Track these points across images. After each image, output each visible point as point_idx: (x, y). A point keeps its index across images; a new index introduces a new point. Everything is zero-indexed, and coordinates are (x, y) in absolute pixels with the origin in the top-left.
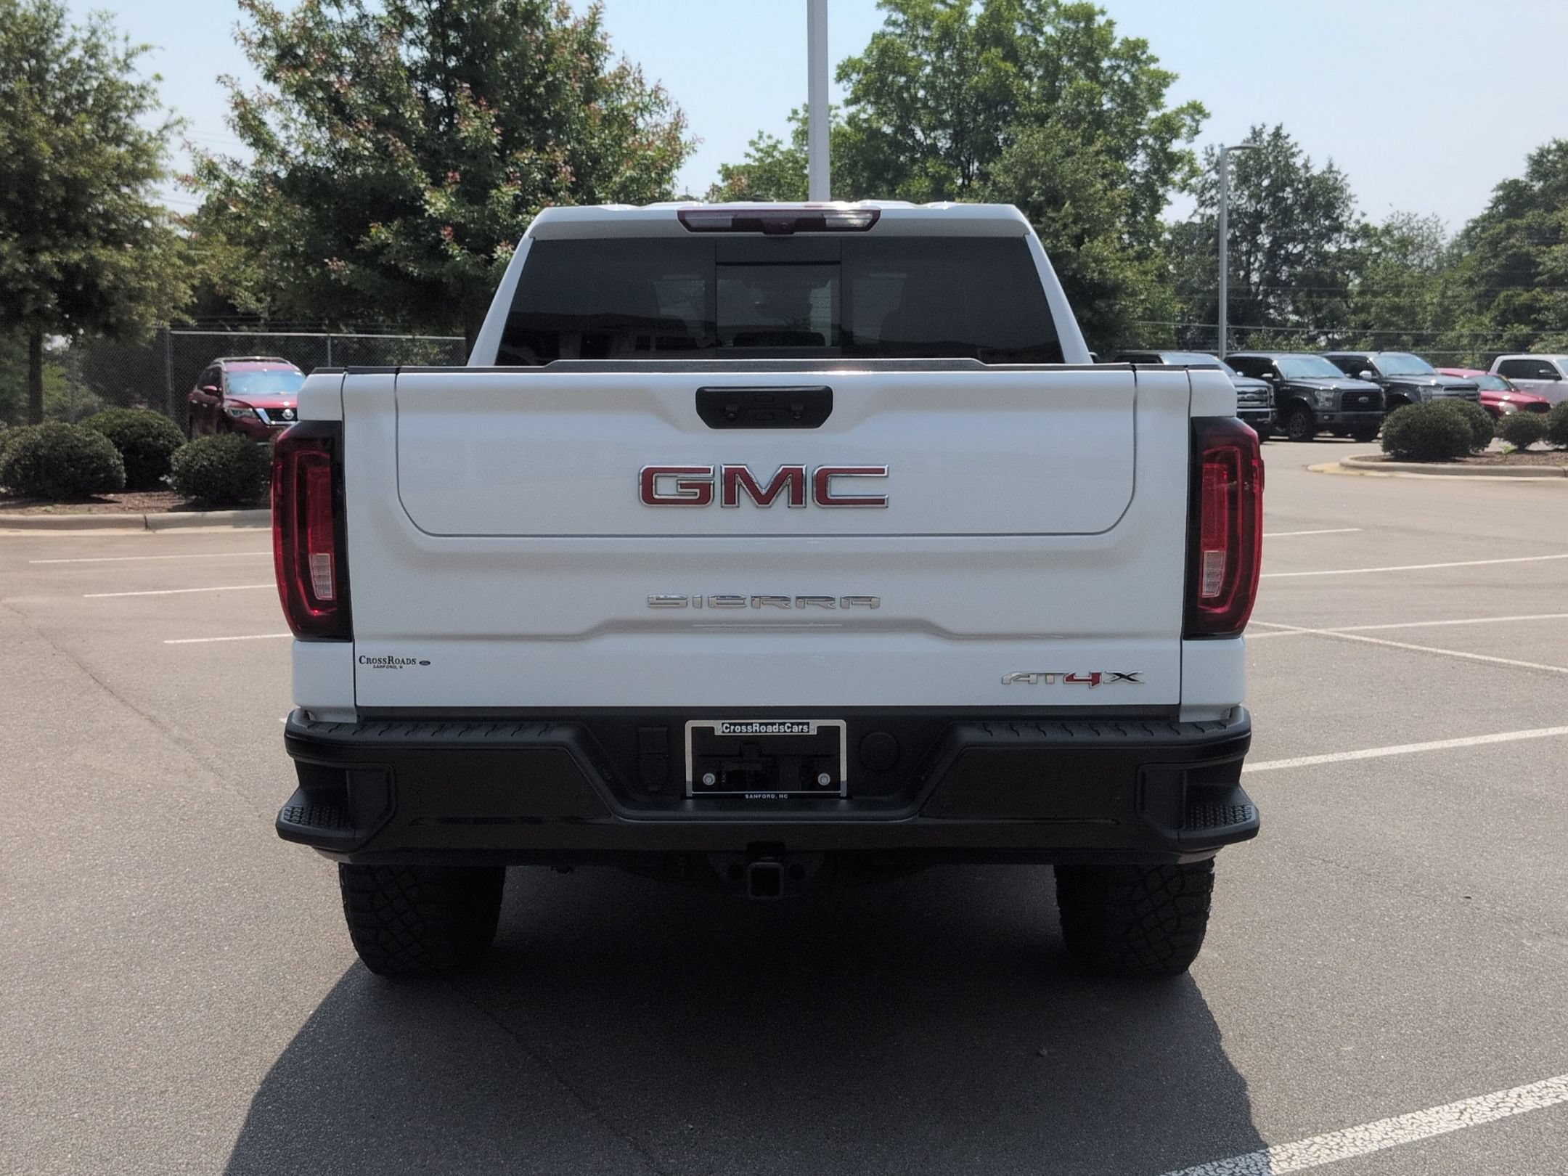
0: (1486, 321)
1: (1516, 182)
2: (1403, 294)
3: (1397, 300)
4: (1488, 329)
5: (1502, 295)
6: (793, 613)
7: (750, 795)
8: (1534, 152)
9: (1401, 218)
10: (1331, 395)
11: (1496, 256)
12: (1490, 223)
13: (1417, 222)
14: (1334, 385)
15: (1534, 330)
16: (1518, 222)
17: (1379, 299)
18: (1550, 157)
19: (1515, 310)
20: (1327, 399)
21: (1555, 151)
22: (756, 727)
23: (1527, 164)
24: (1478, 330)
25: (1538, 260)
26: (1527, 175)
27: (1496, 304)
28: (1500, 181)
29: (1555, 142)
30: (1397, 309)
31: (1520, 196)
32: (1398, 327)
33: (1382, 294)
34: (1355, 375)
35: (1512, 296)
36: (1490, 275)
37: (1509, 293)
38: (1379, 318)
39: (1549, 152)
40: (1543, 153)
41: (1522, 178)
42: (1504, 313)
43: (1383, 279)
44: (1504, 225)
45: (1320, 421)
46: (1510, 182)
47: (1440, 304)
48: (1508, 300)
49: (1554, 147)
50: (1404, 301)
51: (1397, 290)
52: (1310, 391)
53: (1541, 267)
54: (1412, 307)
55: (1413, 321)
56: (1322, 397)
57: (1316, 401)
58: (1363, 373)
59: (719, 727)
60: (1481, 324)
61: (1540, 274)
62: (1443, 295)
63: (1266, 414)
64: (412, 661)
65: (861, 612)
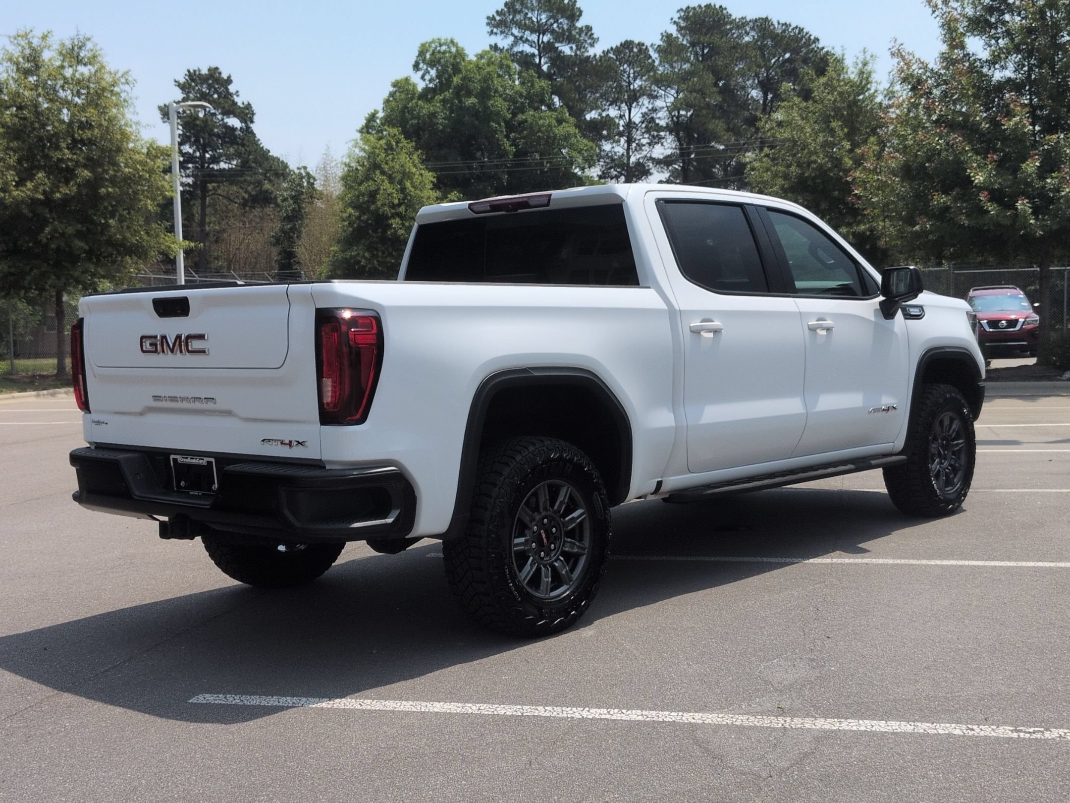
6: (192, 405)
7: (192, 492)
59: (180, 459)
64: (103, 423)
65: (210, 406)
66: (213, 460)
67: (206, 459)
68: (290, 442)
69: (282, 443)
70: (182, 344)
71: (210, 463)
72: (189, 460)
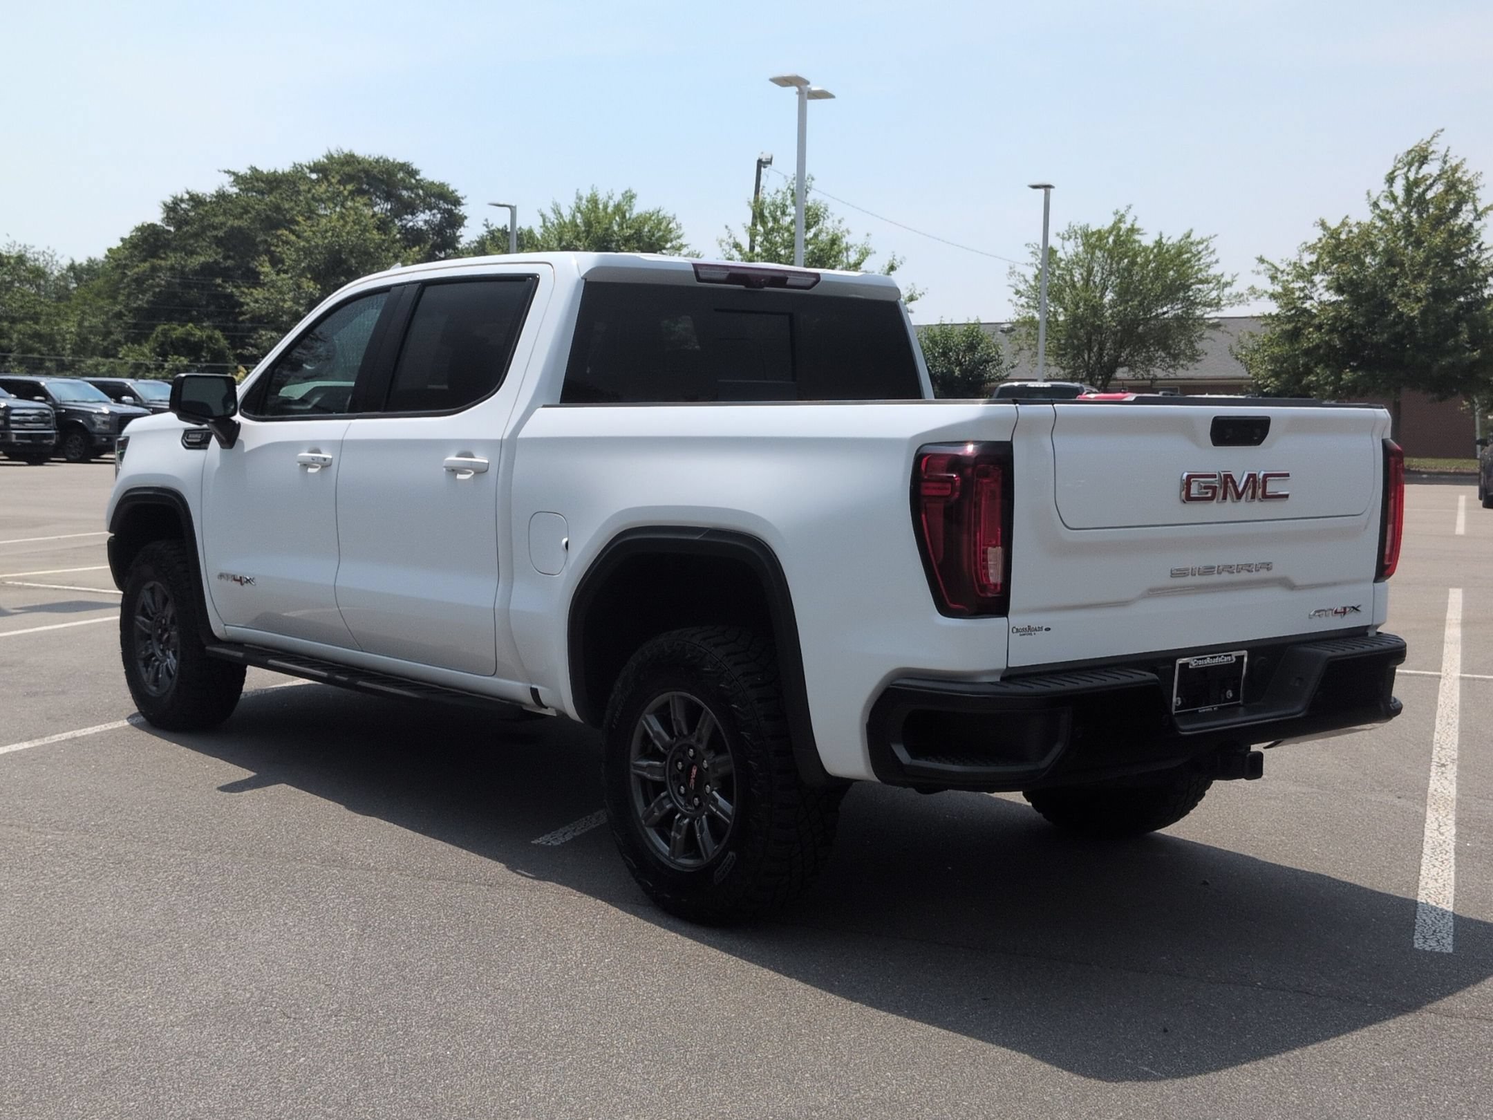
0: (146, 351)
1: (153, 226)
2: (42, 322)
3: (37, 327)
4: (151, 359)
5: (160, 328)
6: (1236, 577)
7: (1202, 710)
8: (169, 200)
9: (17, 249)
10: (107, 419)
11: (144, 292)
12: (132, 261)
13: (34, 253)
14: (105, 410)
15: (191, 361)
16: (163, 263)
17: (20, 326)
18: (184, 206)
19: (172, 343)
20: (104, 422)
21: (188, 200)
22: (1208, 660)
23: (162, 211)
24: (142, 360)
25: (242, 300)
26: (163, 220)
27: (154, 335)
28: (139, 224)
29: (188, 193)
30: (37, 336)
31: (156, 240)
32: (40, 353)
33: (22, 320)
34: (119, 401)
35: (169, 330)
36: (139, 309)
37: (166, 327)
38: (21, 343)
39: (182, 200)
40: (177, 202)
41: (159, 223)
42: (162, 345)
43: (22, 307)
44: (147, 265)
45: (98, 443)
46: (149, 226)
47: (78, 335)
48: (165, 333)
49: (186, 196)
50: (42, 328)
51: (35, 318)
52: (87, 415)
53: (246, 307)
54: (51, 335)
55: (54, 349)
56: (98, 420)
57: (94, 424)
58: (125, 398)
59: (1193, 662)
60: (143, 354)
61: (243, 313)
62: (80, 325)
63: (49, 436)
64: (1040, 629)
65: (1263, 574)
66: (1245, 652)
67: (1235, 654)
68: (1345, 608)
69: (1336, 612)
70: (1257, 487)
71: (1240, 658)
72: (1208, 661)
